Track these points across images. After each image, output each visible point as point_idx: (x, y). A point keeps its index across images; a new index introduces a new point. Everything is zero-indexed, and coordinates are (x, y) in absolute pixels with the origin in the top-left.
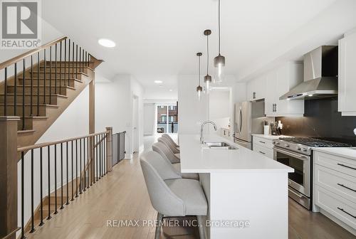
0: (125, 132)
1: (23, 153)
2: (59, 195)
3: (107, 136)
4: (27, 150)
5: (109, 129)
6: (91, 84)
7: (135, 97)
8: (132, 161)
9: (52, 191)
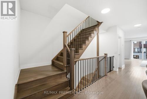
0: (113, 56)
1: (76, 62)
2: (86, 77)
3: (105, 57)
4: (77, 61)
5: (106, 54)
6: (97, 34)
7: (120, 38)
8: (118, 72)
9: (84, 75)
